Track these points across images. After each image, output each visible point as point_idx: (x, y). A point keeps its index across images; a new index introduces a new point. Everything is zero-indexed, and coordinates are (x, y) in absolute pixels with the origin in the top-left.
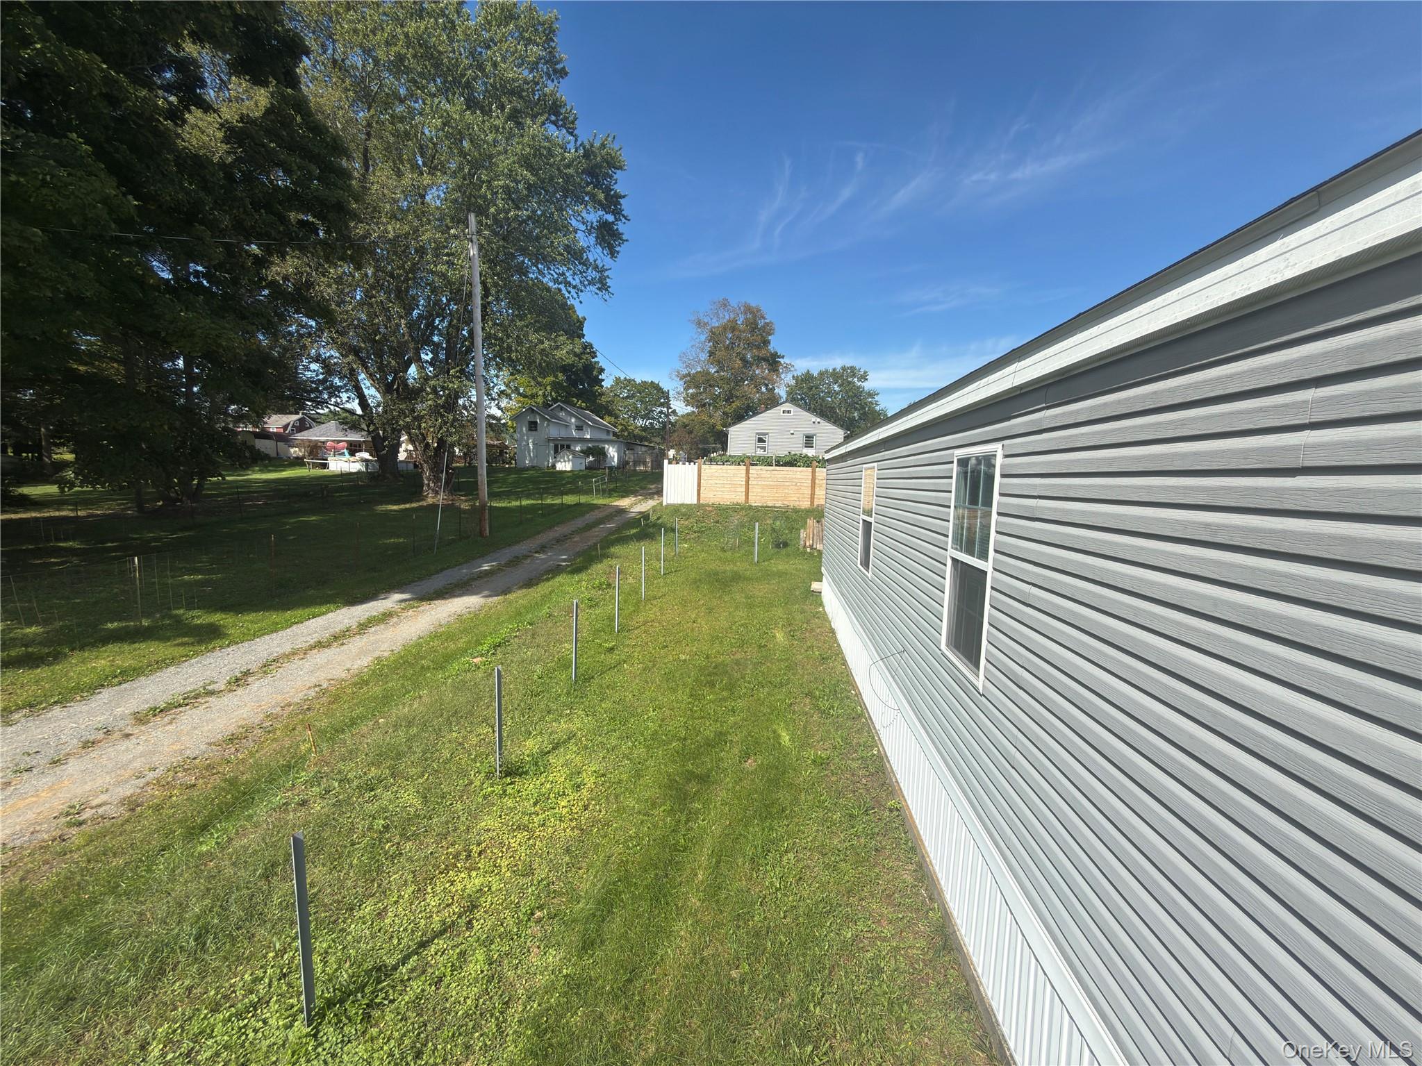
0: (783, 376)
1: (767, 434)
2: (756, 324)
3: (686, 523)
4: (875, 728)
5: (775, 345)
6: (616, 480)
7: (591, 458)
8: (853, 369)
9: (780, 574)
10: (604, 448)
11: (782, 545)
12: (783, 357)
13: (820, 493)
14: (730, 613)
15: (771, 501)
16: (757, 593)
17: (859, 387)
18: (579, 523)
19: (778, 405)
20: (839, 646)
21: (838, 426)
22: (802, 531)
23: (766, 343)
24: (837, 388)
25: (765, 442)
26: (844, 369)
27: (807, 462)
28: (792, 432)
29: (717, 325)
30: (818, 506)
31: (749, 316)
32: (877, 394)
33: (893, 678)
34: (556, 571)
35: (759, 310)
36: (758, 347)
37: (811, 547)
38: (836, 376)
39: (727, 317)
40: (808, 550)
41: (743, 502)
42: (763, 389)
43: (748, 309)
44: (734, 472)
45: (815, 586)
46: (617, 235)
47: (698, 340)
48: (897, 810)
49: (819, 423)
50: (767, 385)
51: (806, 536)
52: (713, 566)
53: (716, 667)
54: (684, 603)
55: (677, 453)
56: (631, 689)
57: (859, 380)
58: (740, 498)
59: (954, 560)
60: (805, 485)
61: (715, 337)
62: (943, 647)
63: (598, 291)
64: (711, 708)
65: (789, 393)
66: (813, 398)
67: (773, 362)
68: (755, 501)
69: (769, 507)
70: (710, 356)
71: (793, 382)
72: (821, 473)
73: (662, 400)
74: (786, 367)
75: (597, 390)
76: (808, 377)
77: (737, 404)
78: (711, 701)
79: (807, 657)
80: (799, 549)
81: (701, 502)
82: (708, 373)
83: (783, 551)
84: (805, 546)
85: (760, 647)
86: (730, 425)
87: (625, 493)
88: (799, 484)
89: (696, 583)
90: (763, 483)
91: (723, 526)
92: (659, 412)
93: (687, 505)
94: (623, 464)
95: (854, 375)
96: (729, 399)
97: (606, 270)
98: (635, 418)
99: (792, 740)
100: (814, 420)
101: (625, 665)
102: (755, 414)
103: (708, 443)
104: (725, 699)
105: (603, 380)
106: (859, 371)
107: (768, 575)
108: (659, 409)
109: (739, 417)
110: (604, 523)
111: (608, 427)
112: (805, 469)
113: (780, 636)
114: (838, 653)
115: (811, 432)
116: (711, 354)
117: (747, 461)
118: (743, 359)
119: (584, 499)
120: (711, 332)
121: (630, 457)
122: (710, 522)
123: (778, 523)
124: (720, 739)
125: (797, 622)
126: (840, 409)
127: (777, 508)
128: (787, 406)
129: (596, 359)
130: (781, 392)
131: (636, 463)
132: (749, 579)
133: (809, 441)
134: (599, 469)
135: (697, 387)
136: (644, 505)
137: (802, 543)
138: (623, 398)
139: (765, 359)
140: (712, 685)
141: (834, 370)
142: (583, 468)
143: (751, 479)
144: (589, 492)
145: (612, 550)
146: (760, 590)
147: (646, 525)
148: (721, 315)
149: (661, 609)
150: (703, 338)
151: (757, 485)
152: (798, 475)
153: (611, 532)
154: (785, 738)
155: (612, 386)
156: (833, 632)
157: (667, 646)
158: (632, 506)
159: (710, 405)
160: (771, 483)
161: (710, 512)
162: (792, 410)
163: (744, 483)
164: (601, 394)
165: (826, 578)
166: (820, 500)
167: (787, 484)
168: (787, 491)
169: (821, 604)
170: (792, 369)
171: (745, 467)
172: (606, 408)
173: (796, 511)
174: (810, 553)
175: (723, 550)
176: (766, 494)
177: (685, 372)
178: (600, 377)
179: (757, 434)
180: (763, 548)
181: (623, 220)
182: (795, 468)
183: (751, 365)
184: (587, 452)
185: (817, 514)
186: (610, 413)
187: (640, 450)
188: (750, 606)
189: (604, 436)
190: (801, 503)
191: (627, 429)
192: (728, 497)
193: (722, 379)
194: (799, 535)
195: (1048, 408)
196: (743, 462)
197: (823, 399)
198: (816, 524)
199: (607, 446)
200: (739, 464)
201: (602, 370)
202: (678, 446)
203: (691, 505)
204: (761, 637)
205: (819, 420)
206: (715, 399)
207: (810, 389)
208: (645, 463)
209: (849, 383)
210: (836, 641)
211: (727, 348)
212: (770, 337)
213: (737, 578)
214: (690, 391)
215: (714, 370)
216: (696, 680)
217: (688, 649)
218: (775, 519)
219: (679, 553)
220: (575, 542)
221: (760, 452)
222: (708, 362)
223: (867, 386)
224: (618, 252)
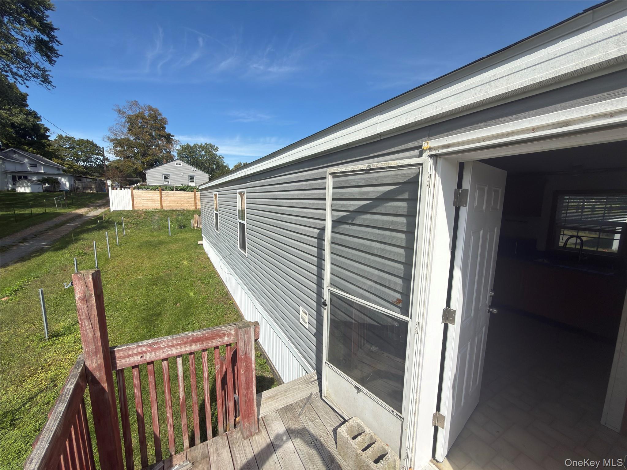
0: (174, 146)
1: (169, 174)
2: (157, 118)
3: (128, 220)
4: (225, 284)
5: (168, 129)
6: (72, 199)
7: (47, 185)
8: (211, 145)
9: (183, 239)
10: (57, 179)
11: (182, 227)
12: (174, 136)
13: (199, 203)
14: (160, 257)
15: (174, 207)
16: (173, 248)
17: (215, 154)
18: (50, 224)
19: (173, 160)
20: (211, 262)
21: (206, 172)
22: (192, 220)
23: (164, 128)
24: (204, 153)
25: (168, 178)
26: (207, 144)
27: (192, 189)
28: (182, 174)
29: (132, 114)
30: (199, 209)
31: (152, 113)
32: (223, 158)
33: (228, 264)
34: (42, 251)
35: (157, 111)
36: (159, 130)
37: (197, 227)
38: (203, 148)
39: (138, 111)
40: (196, 228)
41: (160, 208)
42: (164, 152)
43: (150, 109)
44: (153, 193)
45: (200, 242)
46: (53, 50)
47: (120, 121)
48: (232, 303)
49: (196, 170)
50: (166, 150)
51: (194, 223)
52: (147, 239)
53: (157, 278)
54: (134, 256)
55: (113, 182)
56: (114, 294)
57: (215, 150)
58: (158, 206)
59: (239, 222)
60: (191, 199)
61: (132, 121)
62: (239, 248)
63: (42, 83)
64: (157, 293)
65: (179, 154)
66: (192, 158)
67: (168, 138)
68: (166, 207)
69: (174, 210)
70: (129, 131)
71: (180, 149)
72: (198, 194)
73: (97, 152)
74: (176, 142)
75: (45, 142)
76: (188, 147)
77: (148, 158)
78: (156, 290)
79: (198, 268)
80: (191, 228)
81: (135, 209)
82: (129, 140)
83: (183, 230)
84: (194, 227)
85: (177, 268)
86: (146, 169)
87: (80, 206)
88: (188, 199)
89: (140, 247)
90: (170, 199)
91: (150, 220)
92: (96, 158)
93: (126, 211)
94: (73, 189)
95: (212, 148)
96: (144, 155)
97: (48, 71)
98: (77, 161)
99: (194, 294)
100: (193, 169)
101: (108, 285)
102: (161, 164)
103: (132, 177)
104: (163, 288)
105: (49, 136)
106: (214, 146)
107: (177, 240)
108: (95, 156)
109: (152, 165)
110: (69, 223)
111: (58, 166)
112: (190, 192)
113: (185, 262)
114: (211, 264)
115: (192, 174)
116: (130, 130)
117: (160, 188)
118: (150, 134)
119: (48, 210)
120: (128, 117)
121: (78, 184)
122: (142, 219)
123: (180, 217)
124: (164, 300)
125: (193, 257)
126: (206, 163)
127: (178, 210)
128: (179, 162)
129: (41, 122)
130: (175, 154)
131: (84, 188)
132: (168, 243)
133: (192, 179)
134: (55, 191)
135: (123, 147)
136: (95, 212)
137: (192, 225)
138: (66, 148)
139: (163, 136)
140: (156, 285)
141: (201, 144)
142: (41, 190)
143: (163, 197)
144: (53, 205)
145: (82, 236)
146: (174, 247)
147: (102, 223)
148: (134, 110)
149: (121, 260)
150: (123, 120)
151: (167, 200)
152: (188, 195)
153: (76, 228)
154: (191, 294)
155: (56, 140)
156: (209, 258)
157: (129, 275)
158: (87, 212)
159: (132, 157)
160: (174, 199)
161: (141, 214)
162: (181, 163)
163: (159, 199)
164: (49, 145)
165: (204, 238)
166: (199, 207)
167: (182, 199)
168: (183, 202)
169: (203, 249)
170: (179, 143)
171: (159, 192)
172: (54, 154)
173: (188, 211)
174: (197, 229)
175: (151, 231)
176: (172, 204)
177: (113, 137)
178: (47, 134)
179: (163, 174)
180: (173, 229)
181: (57, 43)
182: (185, 192)
183: (155, 138)
184: (43, 181)
185: (198, 212)
186: (57, 157)
187: (87, 181)
188: (170, 253)
189: (56, 172)
190: (190, 208)
191: (72, 168)
192: (150, 206)
193: (139, 144)
194: (191, 222)
195: (252, 182)
196: (157, 189)
197: (197, 158)
198: (198, 217)
199: (59, 178)
200: (155, 190)
201: (48, 130)
202: (112, 178)
203: (129, 211)
204: (177, 264)
205: (195, 169)
206: (136, 155)
207: (190, 153)
208: (91, 188)
209: (210, 151)
210: (210, 261)
211: (140, 128)
212: (165, 126)
213: (161, 243)
214: (118, 149)
215: (133, 138)
216: (148, 284)
217: (141, 274)
218: (178, 215)
219: (126, 234)
220: (50, 235)
221: (166, 184)
222: (128, 133)
223: (219, 153)
224: (55, 61)
